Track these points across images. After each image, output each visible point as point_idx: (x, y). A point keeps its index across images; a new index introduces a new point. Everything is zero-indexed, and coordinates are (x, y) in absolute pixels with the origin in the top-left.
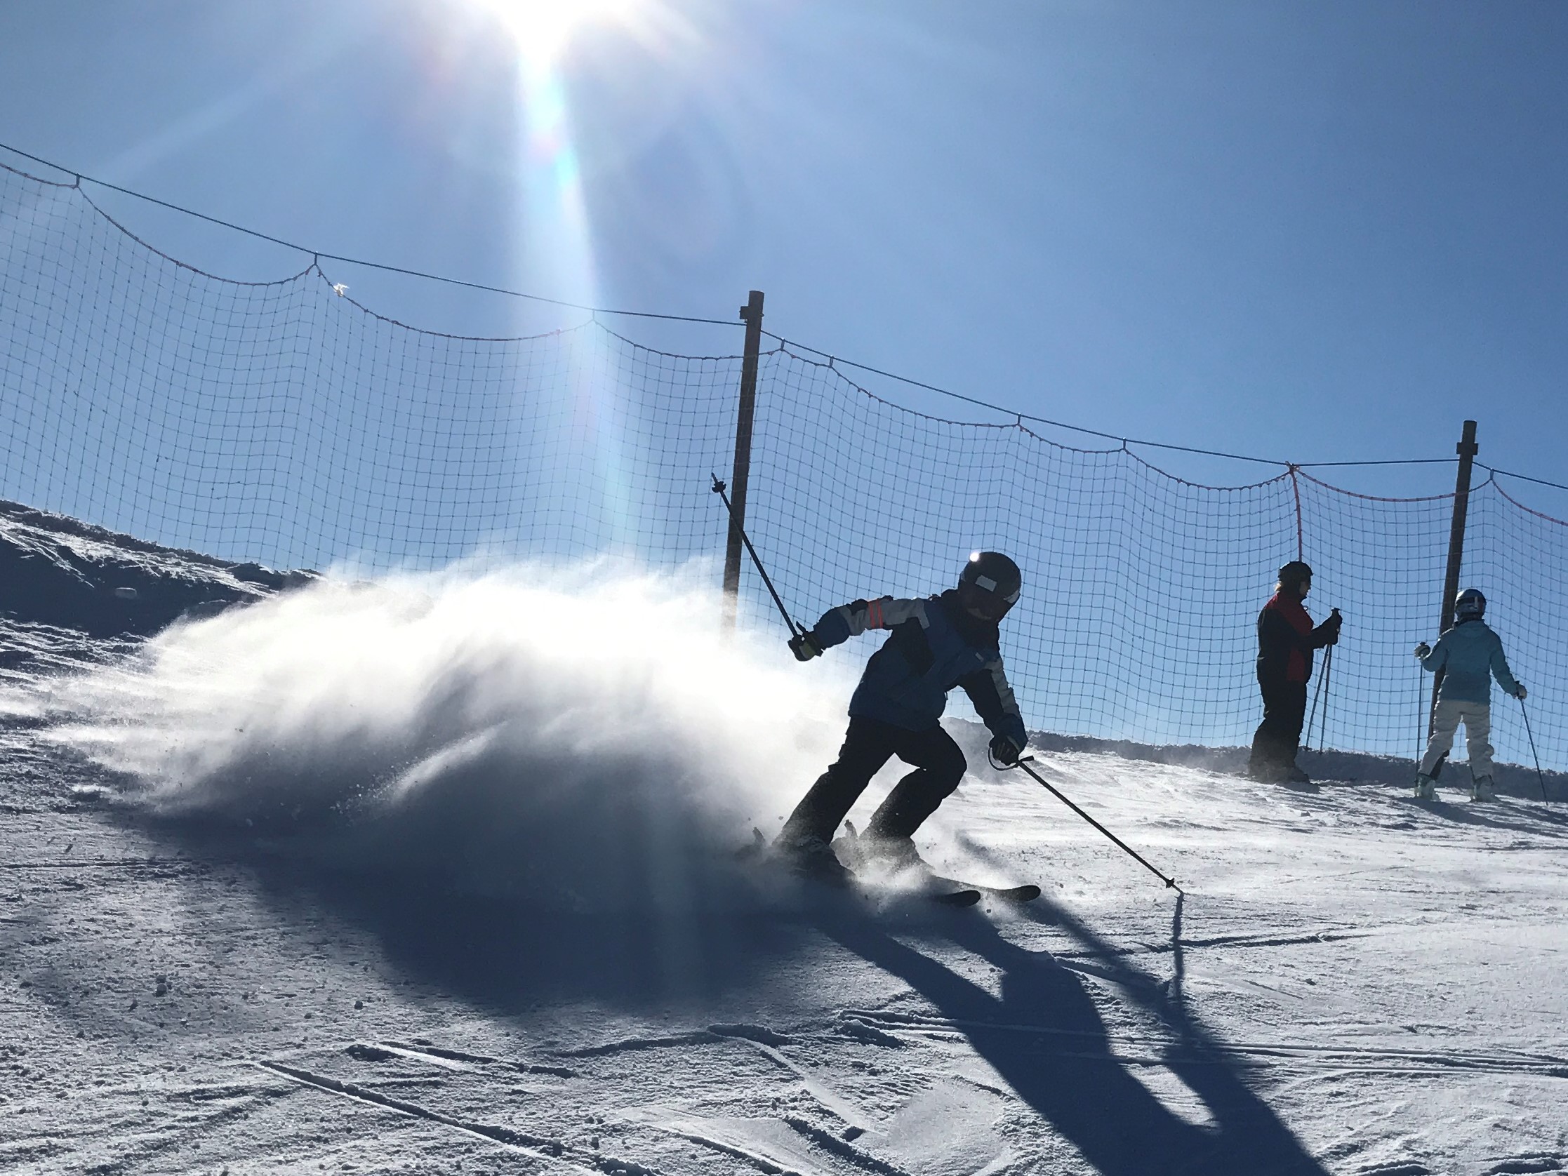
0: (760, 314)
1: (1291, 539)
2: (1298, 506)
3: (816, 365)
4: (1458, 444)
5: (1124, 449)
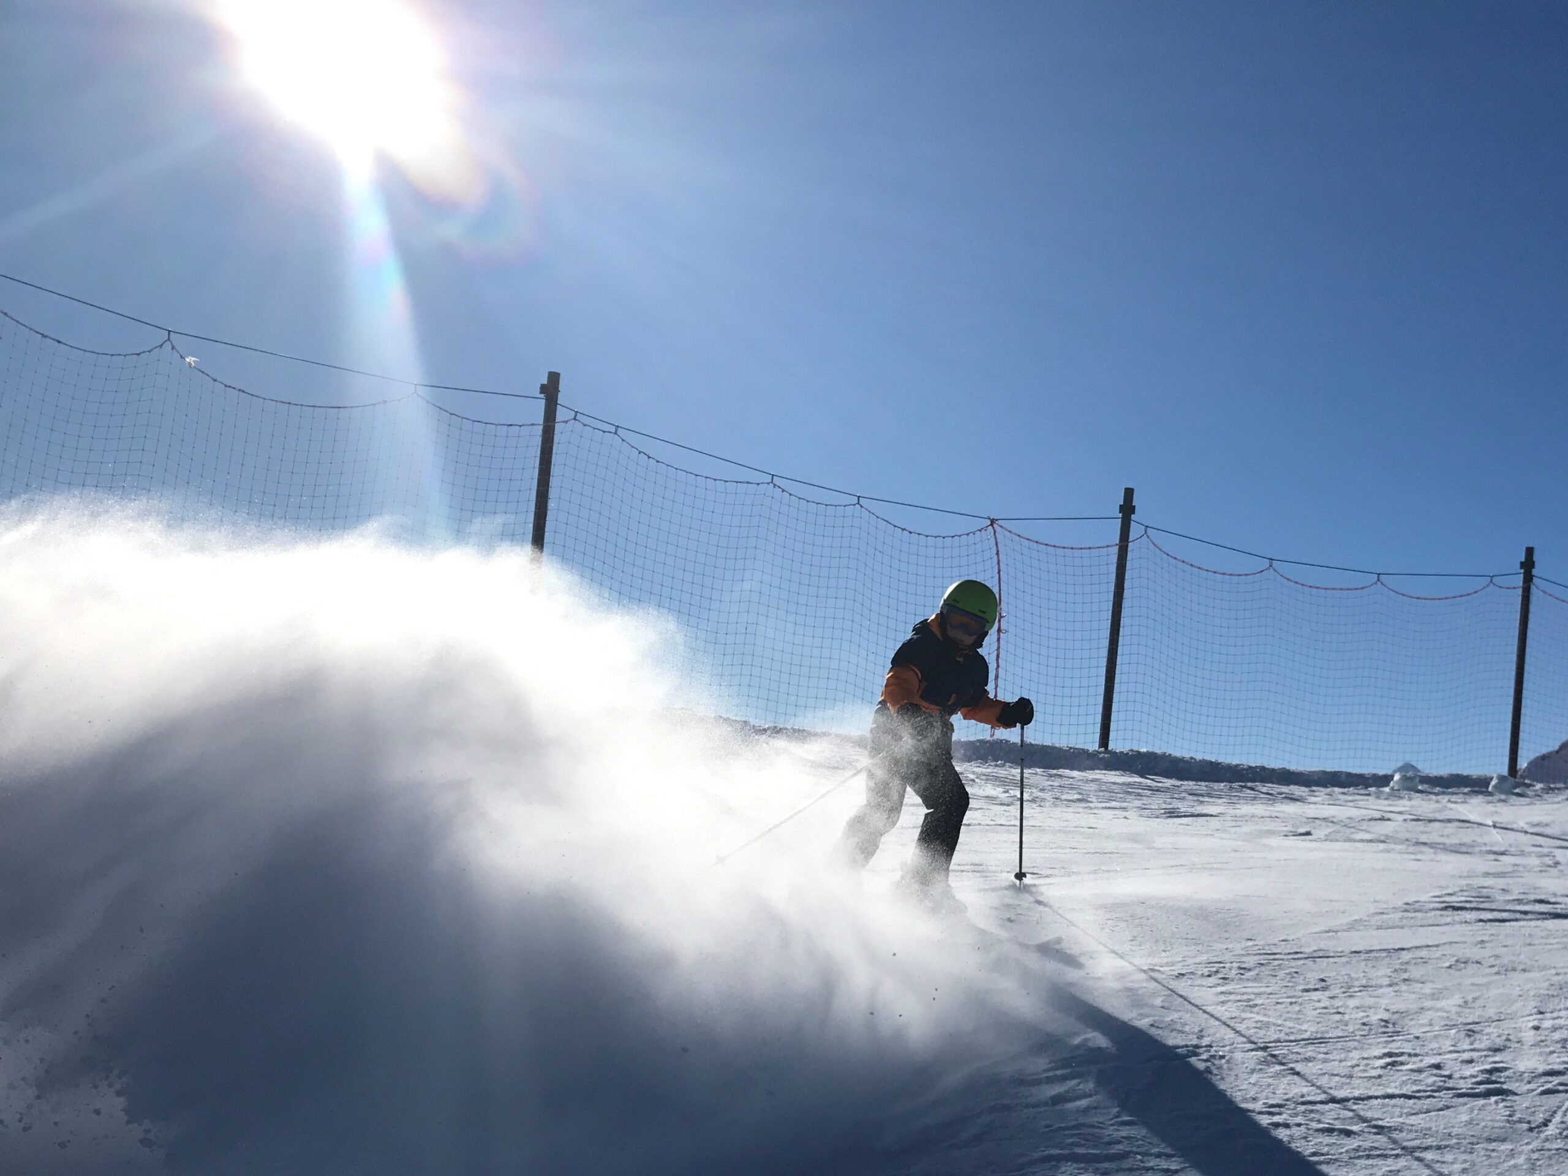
0: (556, 390)
1: (992, 577)
2: (998, 551)
3: (604, 432)
4: (1121, 505)
5: (859, 503)
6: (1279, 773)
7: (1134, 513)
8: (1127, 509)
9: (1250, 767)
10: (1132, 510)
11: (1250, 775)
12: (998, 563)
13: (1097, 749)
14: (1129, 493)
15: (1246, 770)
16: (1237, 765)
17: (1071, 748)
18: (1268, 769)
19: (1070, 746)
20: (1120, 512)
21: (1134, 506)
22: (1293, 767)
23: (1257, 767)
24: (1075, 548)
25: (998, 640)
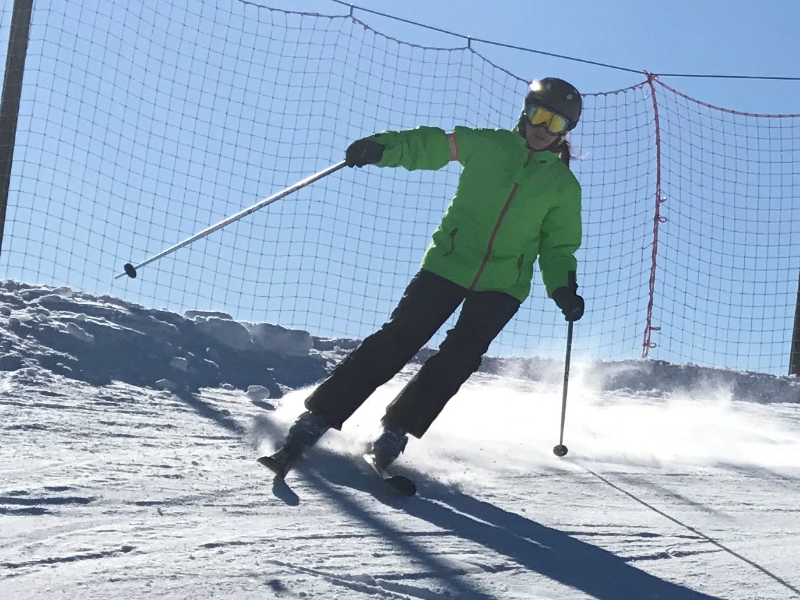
5: (469, 47)
12: (657, 131)
13: (786, 375)
17: (752, 373)
19: (749, 371)
24: (761, 116)
25: (656, 231)
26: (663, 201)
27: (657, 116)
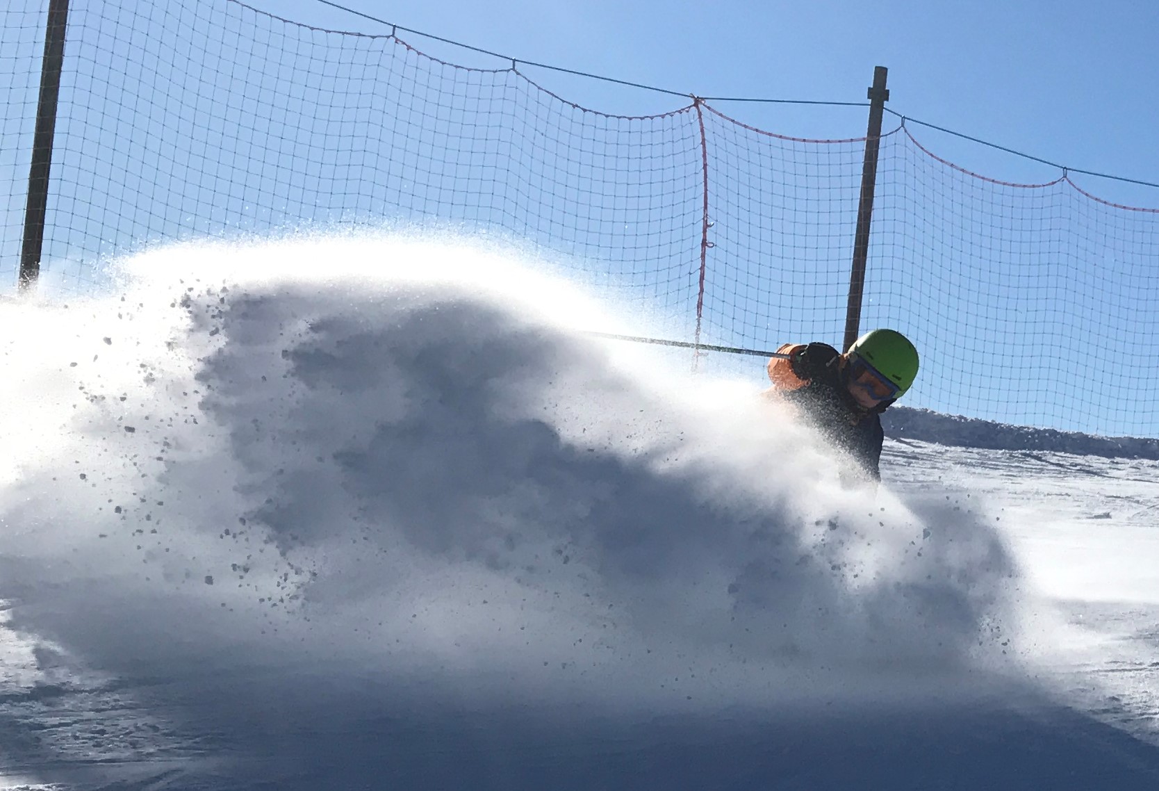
4: (869, 89)
5: (514, 69)
6: (1073, 439)
7: (887, 100)
8: (879, 94)
9: (1037, 431)
10: (885, 95)
11: (1037, 441)
12: (704, 156)
14: (881, 73)
15: (1031, 434)
16: (1022, 428)
18: (1059, 433)
20: (869, 98)
21: (888, 90)
22: (1091, 432)
23: (1045, 431)
24: (809, 141)
25: (703, 256)
26: (710, 226)
27: (704, 140)
